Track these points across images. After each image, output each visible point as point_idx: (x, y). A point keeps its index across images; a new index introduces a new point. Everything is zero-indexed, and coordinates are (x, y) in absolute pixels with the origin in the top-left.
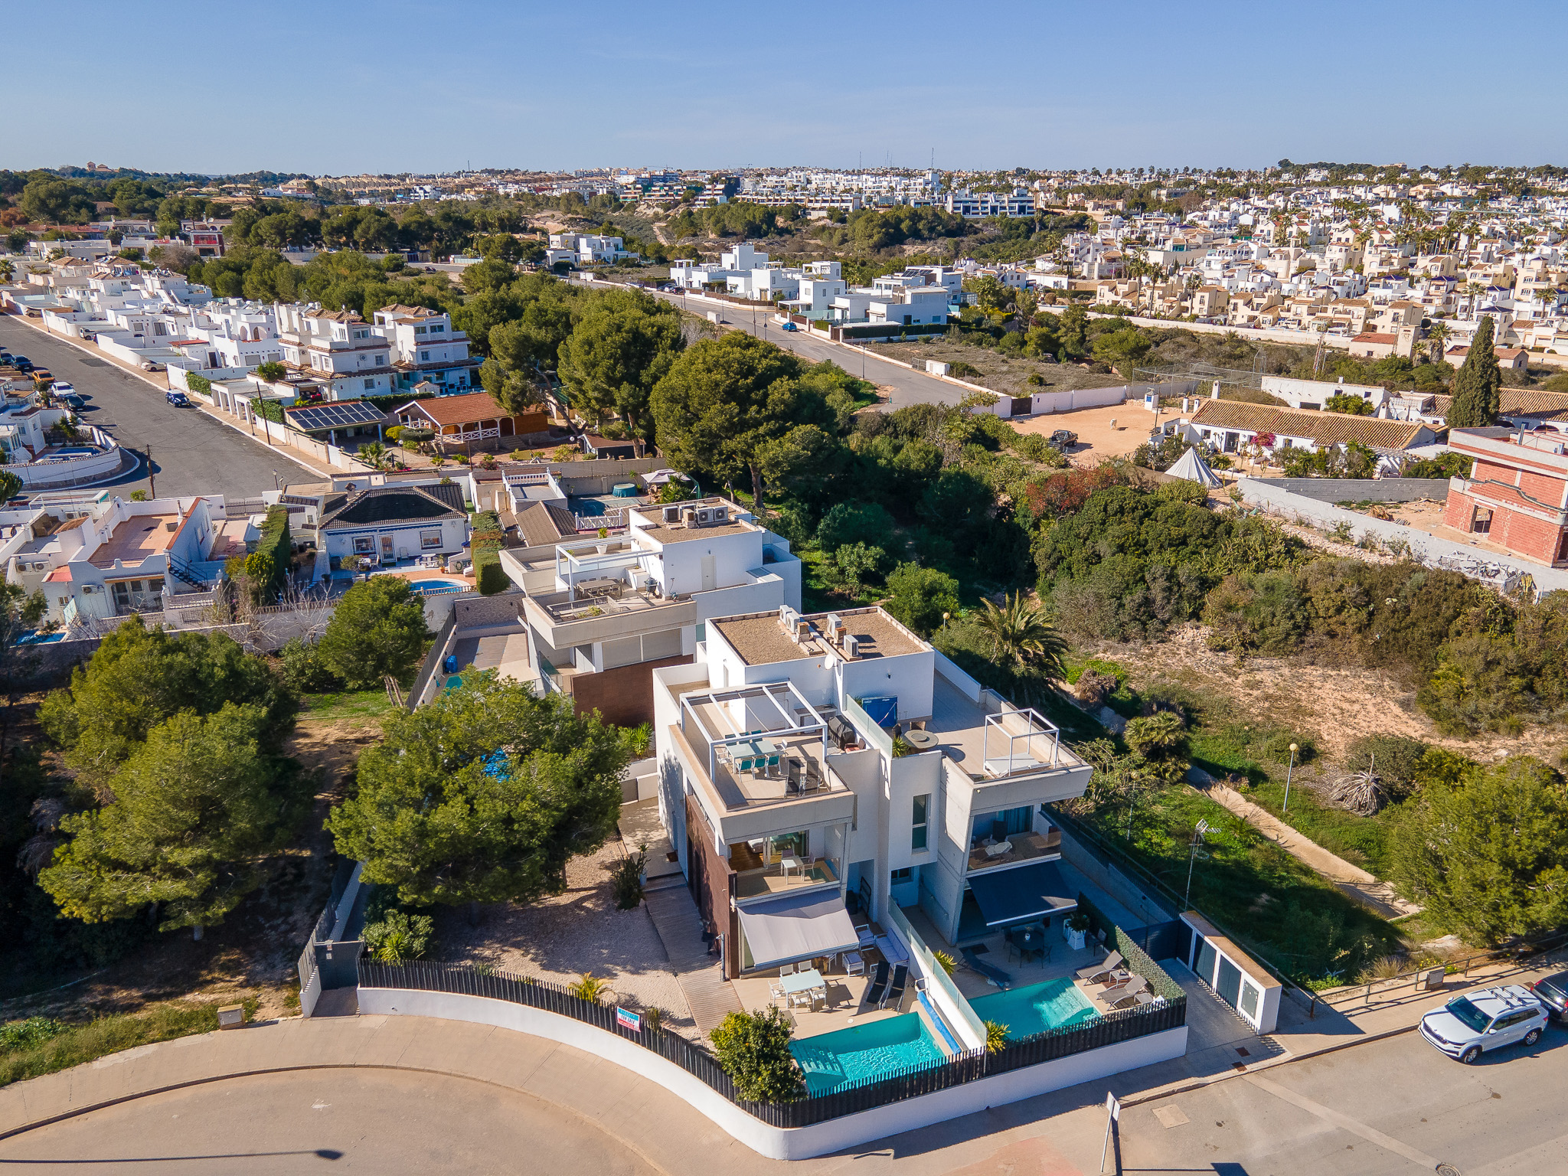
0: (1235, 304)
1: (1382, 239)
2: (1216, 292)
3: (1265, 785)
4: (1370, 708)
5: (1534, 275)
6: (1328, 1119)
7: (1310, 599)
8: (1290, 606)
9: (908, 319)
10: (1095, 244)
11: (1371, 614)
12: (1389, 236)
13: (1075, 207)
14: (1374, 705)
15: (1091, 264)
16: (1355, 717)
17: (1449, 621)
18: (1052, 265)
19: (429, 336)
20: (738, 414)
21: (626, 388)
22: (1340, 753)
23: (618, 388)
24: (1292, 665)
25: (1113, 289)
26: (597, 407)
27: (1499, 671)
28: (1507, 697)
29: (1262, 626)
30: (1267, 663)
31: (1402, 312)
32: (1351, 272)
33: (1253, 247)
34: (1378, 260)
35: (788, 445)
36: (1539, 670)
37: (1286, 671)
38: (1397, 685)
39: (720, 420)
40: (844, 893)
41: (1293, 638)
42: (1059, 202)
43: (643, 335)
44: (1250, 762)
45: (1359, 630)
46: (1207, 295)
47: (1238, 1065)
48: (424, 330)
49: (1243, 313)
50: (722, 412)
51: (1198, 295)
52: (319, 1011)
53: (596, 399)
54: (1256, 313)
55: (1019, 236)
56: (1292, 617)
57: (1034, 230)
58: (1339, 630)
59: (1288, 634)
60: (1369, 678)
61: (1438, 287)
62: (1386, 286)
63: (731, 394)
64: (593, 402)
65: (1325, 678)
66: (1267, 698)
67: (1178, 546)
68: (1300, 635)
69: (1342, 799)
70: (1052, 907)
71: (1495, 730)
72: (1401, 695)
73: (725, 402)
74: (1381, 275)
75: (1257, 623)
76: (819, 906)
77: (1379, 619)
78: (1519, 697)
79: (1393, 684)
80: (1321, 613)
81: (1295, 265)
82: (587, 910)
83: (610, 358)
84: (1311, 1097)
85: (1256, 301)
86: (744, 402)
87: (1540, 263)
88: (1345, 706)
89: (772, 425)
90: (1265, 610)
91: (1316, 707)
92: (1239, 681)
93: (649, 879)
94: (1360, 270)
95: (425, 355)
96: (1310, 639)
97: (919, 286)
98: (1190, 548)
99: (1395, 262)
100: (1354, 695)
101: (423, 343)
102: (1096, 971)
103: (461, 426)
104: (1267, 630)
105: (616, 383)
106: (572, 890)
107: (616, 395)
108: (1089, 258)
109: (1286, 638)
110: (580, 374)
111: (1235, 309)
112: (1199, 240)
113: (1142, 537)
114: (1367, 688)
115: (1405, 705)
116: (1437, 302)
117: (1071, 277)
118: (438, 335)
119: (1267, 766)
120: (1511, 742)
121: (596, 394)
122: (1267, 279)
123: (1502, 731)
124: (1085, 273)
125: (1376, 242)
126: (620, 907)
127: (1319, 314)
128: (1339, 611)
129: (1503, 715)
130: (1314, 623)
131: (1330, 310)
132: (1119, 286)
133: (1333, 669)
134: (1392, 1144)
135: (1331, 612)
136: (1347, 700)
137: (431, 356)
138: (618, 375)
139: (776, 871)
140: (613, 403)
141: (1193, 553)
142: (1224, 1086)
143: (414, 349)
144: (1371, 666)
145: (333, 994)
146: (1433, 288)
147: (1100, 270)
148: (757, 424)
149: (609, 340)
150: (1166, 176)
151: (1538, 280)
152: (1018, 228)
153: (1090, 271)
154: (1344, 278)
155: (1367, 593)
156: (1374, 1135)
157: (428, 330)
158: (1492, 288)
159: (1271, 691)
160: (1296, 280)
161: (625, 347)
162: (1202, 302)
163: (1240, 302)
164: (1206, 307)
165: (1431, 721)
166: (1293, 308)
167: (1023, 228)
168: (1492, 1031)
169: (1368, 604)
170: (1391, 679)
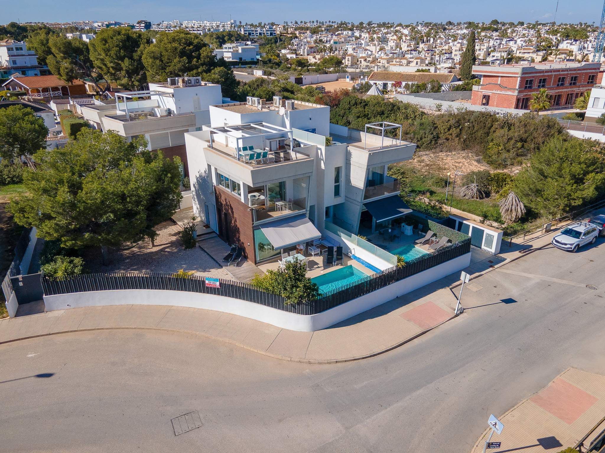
0: (361, 61)
1: (406, 39)
2: (353, 57)
3: (436, 195)
4: (466, 164)
5: (458, 49)
6: (535, 278)
7: (437, 127)
8: (431, 130)
9: (241, 59)
10: (304, 42)
11: (461, 130)
12: (408, 38)
13: (291, 33)
14: (467, 163)
15: (304, 50)
16: (461, 168)
17: (490, 128)
18: (288, 51)
19: (15, 52)
20: (187, 63)
21: (127, 61)
22: (459, 181)
23: (123, 61)
24: (434, 153)
25: (314, 57)
26: (113, 72)
27: (512, 142)
28: (516, 151)
29: (421, 139)
30: (424, 153)
31: (419, 61)
32: (398, 49)
33: (363, 42)
34: (407, 45)
35: (213, 76)
36: (526, 139)
37: (432, 155)
38: (474, 154)
39: (179, 66)
40: (308, 215)
41: (433, 142)
42: (285, 32)
43: (132, 38)
44: (427, 188)
45: (457, 136)
46: (350, 57)
47: (491, 266)
48: (12, 49)
49: (364, 63)
50: (180, 61)
51: (347, 58)
52: (18, 314)
53: (112, 67)
54: (368, 64)
55: (272, 44)
56: (432, 133)
57: (277, 42)
58: (450, 137)
59: (431, 141)
60: (464, 154)
61: (428, 53)
62: (411, 54)
63: (182, 54)
64: (111, 69)
65: (447, 156)
66: (427, 165)
67: (381, 115)
68: (436, 140)
69: (465, 196)
70: (402, 213)
71: (512, 164)
72: (476, 158)
73: (181, 57)
74: (408, 51)
75: (419, 137)
76: (298, 222)
77: (464, 132)
78: (520, 151)
79: (472, 154)
80: (442, 132)
81: (378, 48)
82: (169, 252)
83: (117, 47)
84: (524, 272)
85: (368, 59)
86: (190, 58)
87: (459, 44)
88: (457, 164)
89: (205, 68)
90: (422, 132)
91: (446, 167)
92: (415, 160)
93: (198, 236)
94: (401, 49)
95: (14, 62)
96: (440, 142)
97: (243, 46)
98: (386, 115)
99: (412, 46)
100: (459, 160)
101: (12, 56)
102: (423, 240)
103: (40, 89)
104: (423, 140)
105: (122, 59)
106: (158, 246)
107: (123, 65)
108: (303, 47)
109: (431, 143)
110: (103, 56)
111: (361, 63)
112: (343, 40)
113: (366, 113)
114: (463, 157)
115: (478, 161)
116: (428, 59)
117: (296, 55)
118: (20, 52)
119: (434, 188)
120: (519, 168)
121: (112, 65)
122: (370, 53)
123: (515, 165)
124: (302, 53)
125: (404, 40)
126: (186, 248)
127: (391, 63)
128: (449, 130)
129: (514, 159)
130: (440, 136)
131: (394, 62)
132: (317, 56)
133: (449, 152)
134: (564, 282)
135: (446, 130)
136: (457, 162)
137: (17, 62)
138: (122, 55)
139: (273, 209)
140: (120, 69)
141: (387, 117)
142: (489, 274)
143: (8, 59)
144: (463, 149)
145: (26, 306)
146: (426, 54)
147: (307, 52)
148: (197, 68)
149: (115, 38)
150: (323, 23)
151: (459, 50)
152: (271, 41)
153: (304, 52)
154: (396, 52)
155: (458, 122)
156: (555, 280)
157: (14, 49)
158: (446, 53)
159: (428, 163)
160: (380, 53)
161: (123, 41)
162: (349, 60)
163: (362, 60)
164: (350, 62)
165: (489, 165)
166: (381, 61)
167: (273, 41)
168: (583, 237)
169: (459, 126)
170: (472, 153)
